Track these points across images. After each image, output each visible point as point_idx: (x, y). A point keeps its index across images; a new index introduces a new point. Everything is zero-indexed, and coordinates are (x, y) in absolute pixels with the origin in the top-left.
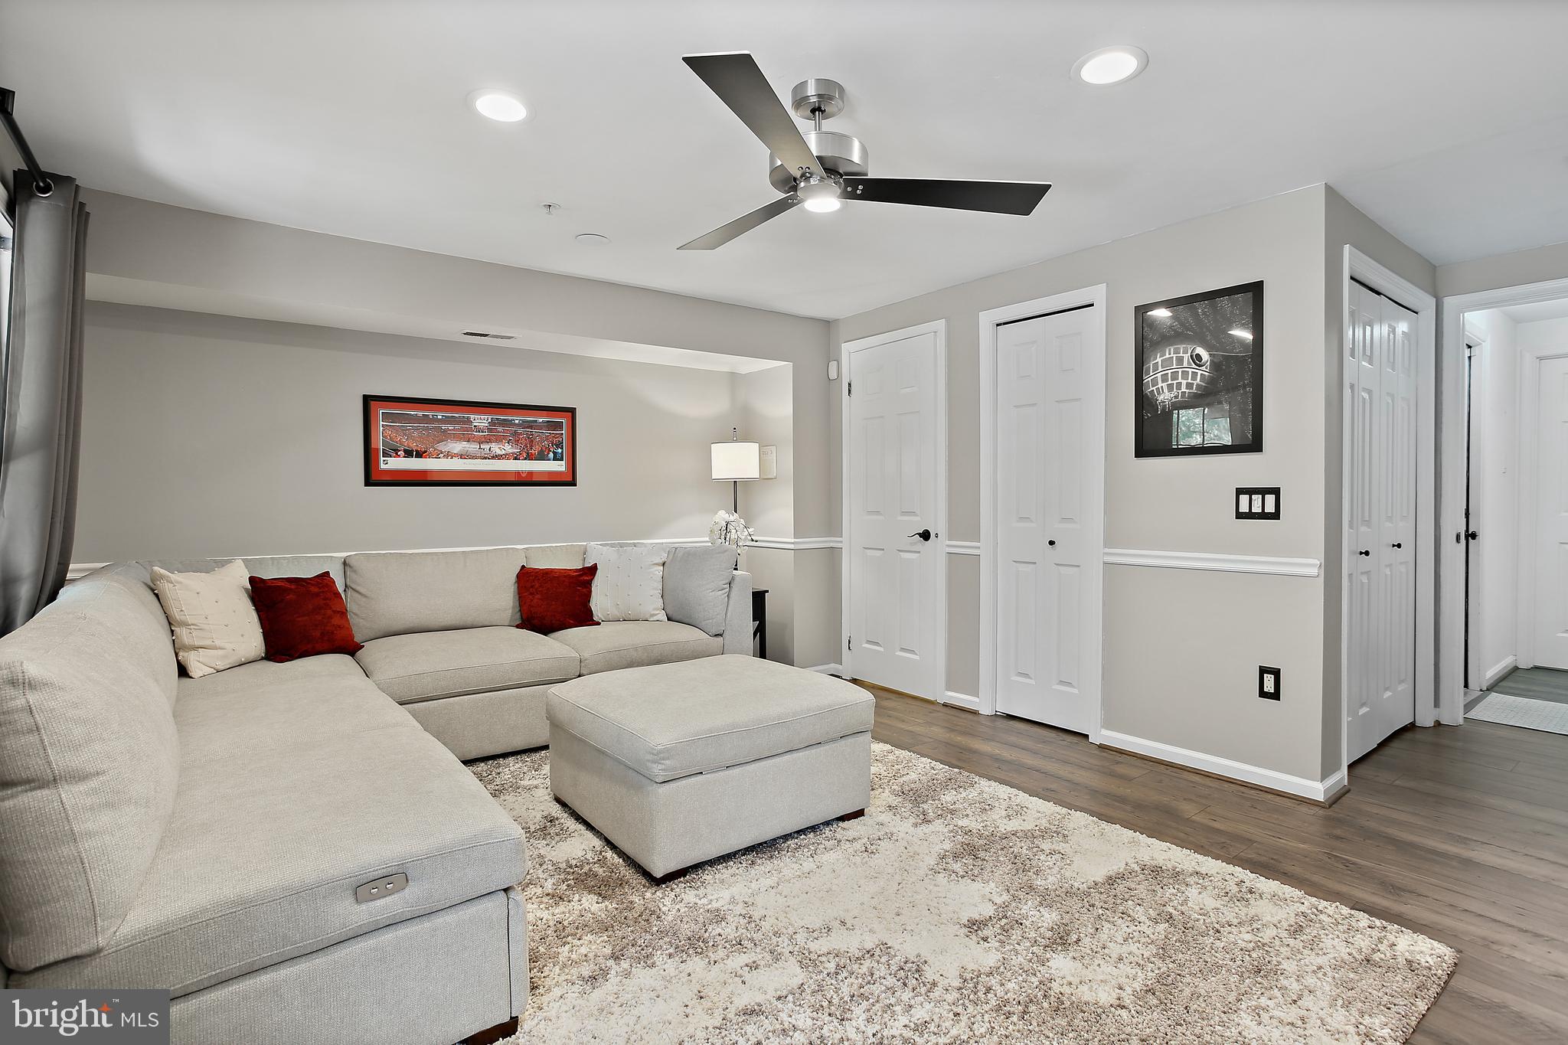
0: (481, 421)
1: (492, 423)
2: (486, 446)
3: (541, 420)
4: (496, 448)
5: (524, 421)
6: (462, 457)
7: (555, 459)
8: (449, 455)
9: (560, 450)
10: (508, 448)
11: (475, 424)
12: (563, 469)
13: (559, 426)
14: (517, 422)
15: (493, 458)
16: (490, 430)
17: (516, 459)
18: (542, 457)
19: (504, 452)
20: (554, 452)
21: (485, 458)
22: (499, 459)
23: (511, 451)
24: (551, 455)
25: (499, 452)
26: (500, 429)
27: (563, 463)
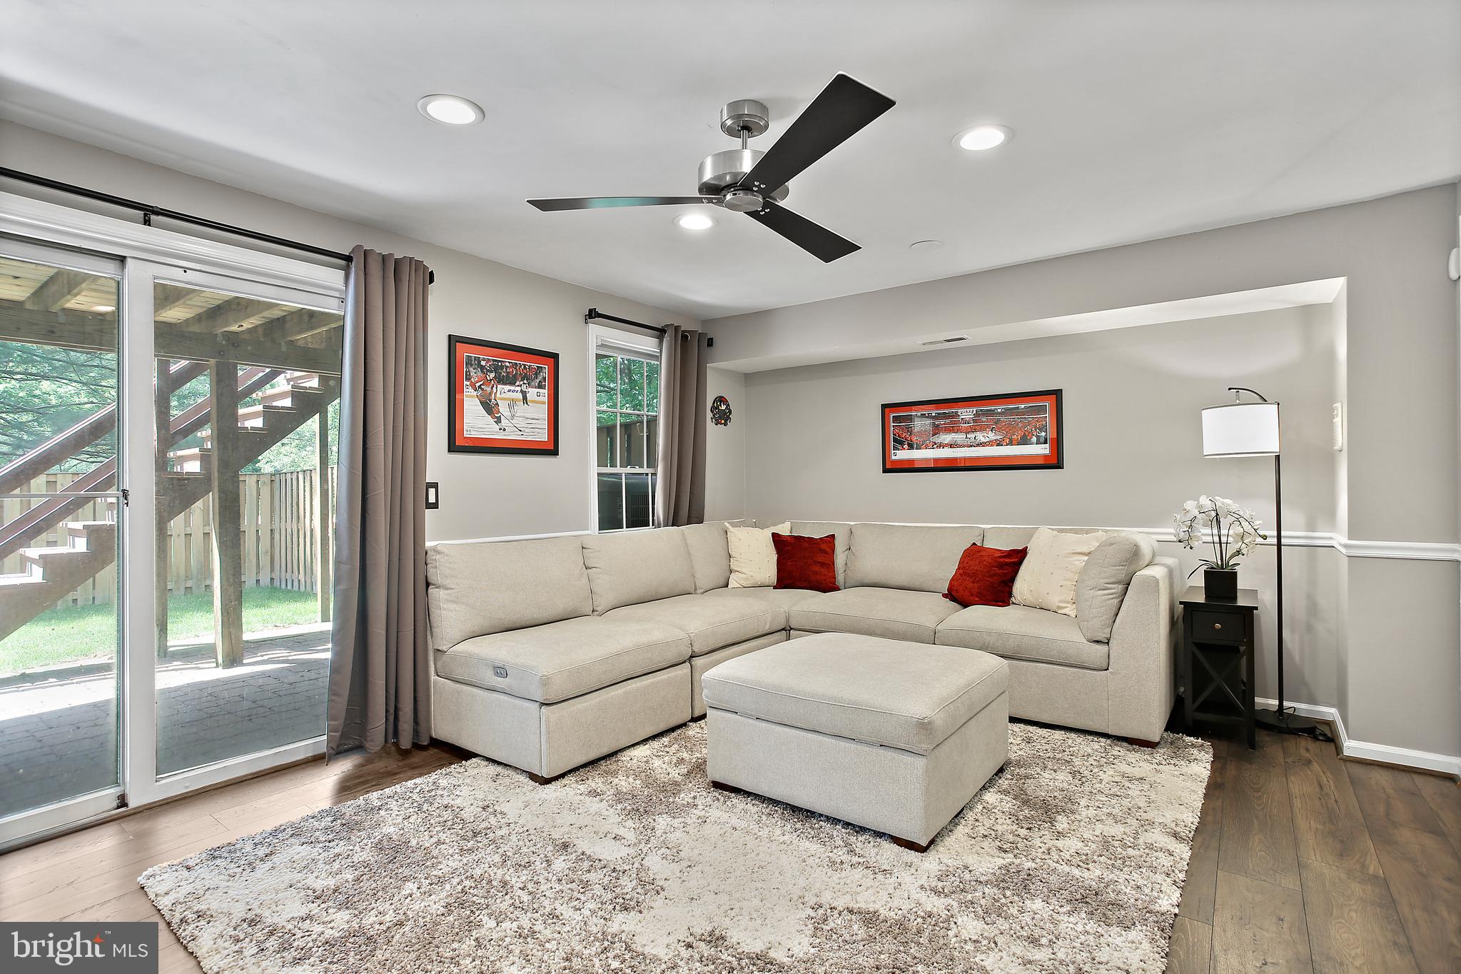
0: (966, 413)
1: (977, 415)
2: (971, 436)
3: (1023, 406)
4: (981, 437)
5: (1006, 409)
6: (951, 446)
7: (1038, 443)
8: (941, 446)
9: (1043, 434)
10: (992, 436)
11: (962, 417)
12: (1047, 452)
13: (1042, 409)
14: (999, 410)
15: (978, 445)
16: (975, 421)
17: (998, 445)
18: (1024, 441)
19: (987, 439)
20: (1037, 436)
21: (971, 446)
22: (984, 446)
23: (994, 438)
24: (1034, 439)
25: (983, 440)
26: (984, 419)
27: (1047, 446)
